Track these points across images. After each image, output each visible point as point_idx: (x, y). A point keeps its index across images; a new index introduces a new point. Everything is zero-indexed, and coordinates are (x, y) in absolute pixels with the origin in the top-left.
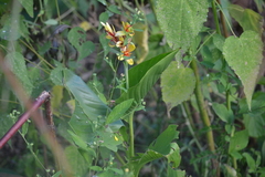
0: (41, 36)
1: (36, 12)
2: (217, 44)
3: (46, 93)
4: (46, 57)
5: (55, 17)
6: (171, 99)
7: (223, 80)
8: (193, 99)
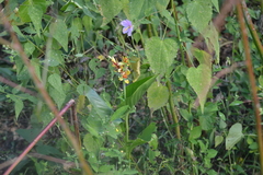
0: (72, 64)
1: (69, 49)
2: (183, 71)
3: (73, 101)
4: (75, 77)
5: (82, 52)
6: (153, 105)
7: (186, 95)
8: (168, 105)
